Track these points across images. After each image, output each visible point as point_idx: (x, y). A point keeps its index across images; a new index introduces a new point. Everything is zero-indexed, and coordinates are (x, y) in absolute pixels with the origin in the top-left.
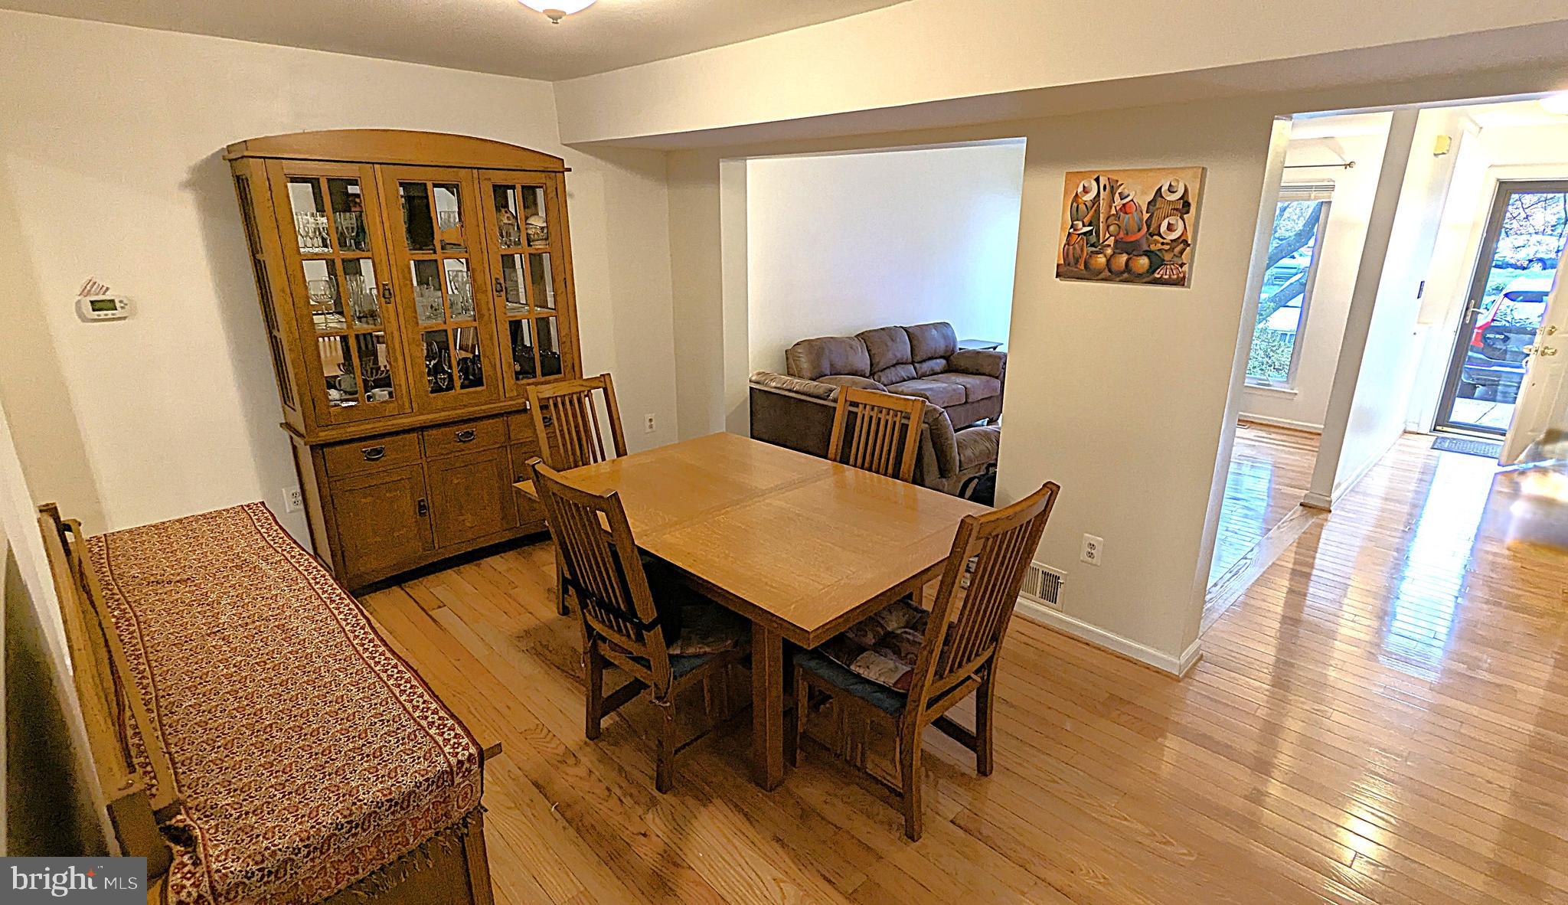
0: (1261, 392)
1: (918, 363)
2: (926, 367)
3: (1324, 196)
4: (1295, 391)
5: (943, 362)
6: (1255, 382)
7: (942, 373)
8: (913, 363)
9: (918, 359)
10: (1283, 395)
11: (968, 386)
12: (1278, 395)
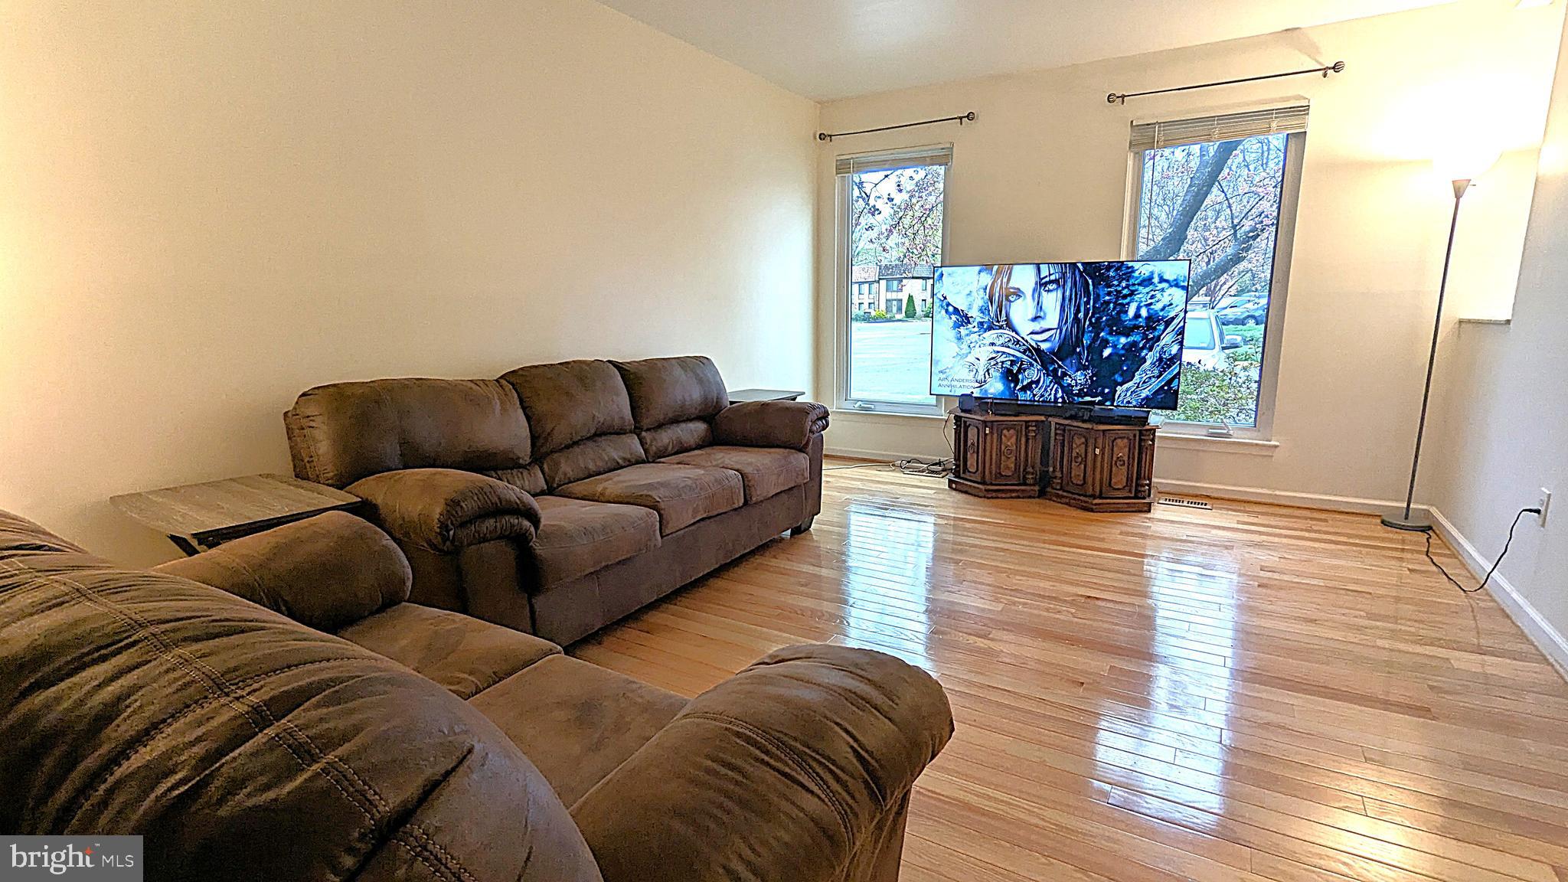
0: (1213, 448)
1: (648, 430)
2: (666, 437)
3: (1293, 124)
4: (1273, 443)
5: (699, 428)
6: (1205, 433)
7: (699, 447)
8: (637, 430)
9: (646, 422)
10: (1254, 451)
11: (748, 470)
12: (1241, 450)
